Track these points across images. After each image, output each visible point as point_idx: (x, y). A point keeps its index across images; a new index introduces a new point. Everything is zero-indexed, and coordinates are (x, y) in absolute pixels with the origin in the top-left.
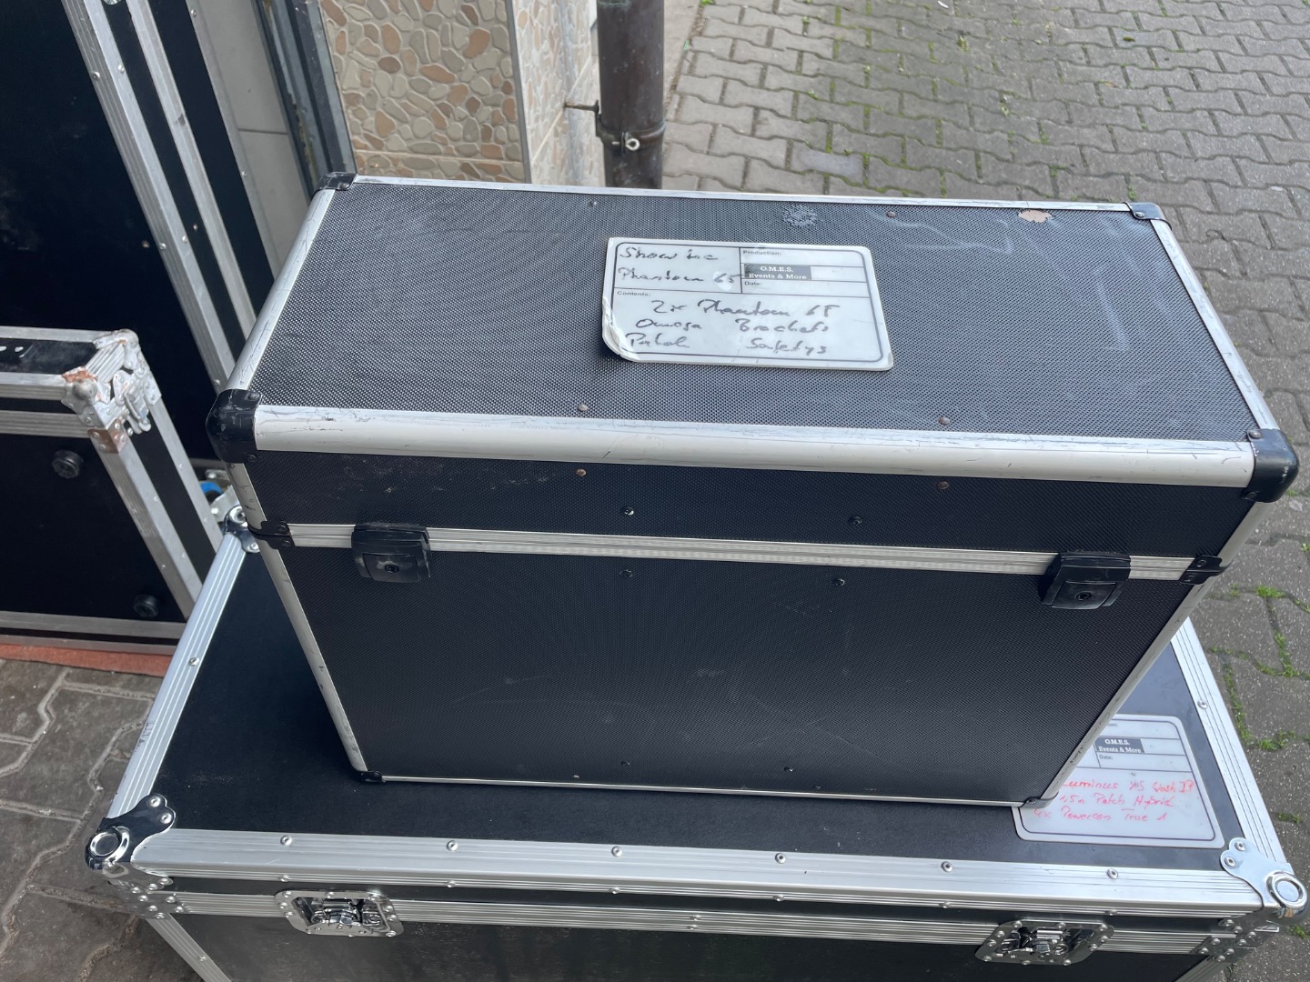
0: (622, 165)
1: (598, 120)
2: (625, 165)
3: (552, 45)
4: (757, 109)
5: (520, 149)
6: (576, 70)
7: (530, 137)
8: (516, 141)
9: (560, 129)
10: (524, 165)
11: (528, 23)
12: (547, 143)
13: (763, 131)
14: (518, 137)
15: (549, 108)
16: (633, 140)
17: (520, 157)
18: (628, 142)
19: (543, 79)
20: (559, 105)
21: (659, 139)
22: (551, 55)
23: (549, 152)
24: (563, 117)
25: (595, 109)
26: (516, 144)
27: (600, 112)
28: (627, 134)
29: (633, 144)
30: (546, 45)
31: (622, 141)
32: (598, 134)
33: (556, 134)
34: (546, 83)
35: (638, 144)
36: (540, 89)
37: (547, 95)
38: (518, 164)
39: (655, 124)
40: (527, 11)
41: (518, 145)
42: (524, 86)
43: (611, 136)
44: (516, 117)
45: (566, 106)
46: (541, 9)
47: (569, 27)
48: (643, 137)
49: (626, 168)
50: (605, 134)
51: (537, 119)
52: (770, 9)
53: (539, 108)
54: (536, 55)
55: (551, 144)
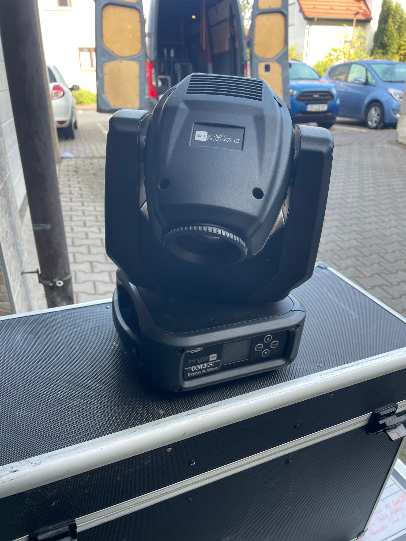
0: (55, 293)
1: (40, 276)
2: (56, 293)
3: (14, 248)
4: (91, 263)
5: (7, 296)
6: (23, 257)
7: (12, 289)
8: (5, 292)
9: (22, 284)
10: (11, 303)
11: (5, 240)
12: (18, 291)
13: (96, 270)
14: (6, 290)
15: (17, 275)
16: (60, 281)
17: (8, 299)
18: (57, 283)
19: (13, 264)
20: (20, 273)
21: (70, 279)
22: (14, 253)
23: (20, 294)
24: (22, 279)
25: (37, 272)
26: (5, 294)
27: (40, 272)
28: (56, 280)
29: (60, 283)
30: (12, 249)
31: (55, 283)
32: (40, 282)
33: (21, 286)
34: (14, 265)
35: (62, 283)
36: (13, 267)
37: (15, 270)
38: (7, 303)
39: (68, 273)
40: (4, 235)
41: (6, 294)
42: (7, 267)
43: (48, 282)
44: (4, 282)
45: (22, 273)
46: (8, 234)
47: (18, 241)
48: (64, 279)
49: (57, 295)
50: (45, 282)
51: (14, 281)
52: (83, 225)
53: (14, 276)
54: (9, 253)
55: (20, 291)
